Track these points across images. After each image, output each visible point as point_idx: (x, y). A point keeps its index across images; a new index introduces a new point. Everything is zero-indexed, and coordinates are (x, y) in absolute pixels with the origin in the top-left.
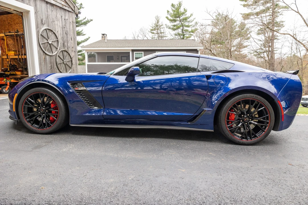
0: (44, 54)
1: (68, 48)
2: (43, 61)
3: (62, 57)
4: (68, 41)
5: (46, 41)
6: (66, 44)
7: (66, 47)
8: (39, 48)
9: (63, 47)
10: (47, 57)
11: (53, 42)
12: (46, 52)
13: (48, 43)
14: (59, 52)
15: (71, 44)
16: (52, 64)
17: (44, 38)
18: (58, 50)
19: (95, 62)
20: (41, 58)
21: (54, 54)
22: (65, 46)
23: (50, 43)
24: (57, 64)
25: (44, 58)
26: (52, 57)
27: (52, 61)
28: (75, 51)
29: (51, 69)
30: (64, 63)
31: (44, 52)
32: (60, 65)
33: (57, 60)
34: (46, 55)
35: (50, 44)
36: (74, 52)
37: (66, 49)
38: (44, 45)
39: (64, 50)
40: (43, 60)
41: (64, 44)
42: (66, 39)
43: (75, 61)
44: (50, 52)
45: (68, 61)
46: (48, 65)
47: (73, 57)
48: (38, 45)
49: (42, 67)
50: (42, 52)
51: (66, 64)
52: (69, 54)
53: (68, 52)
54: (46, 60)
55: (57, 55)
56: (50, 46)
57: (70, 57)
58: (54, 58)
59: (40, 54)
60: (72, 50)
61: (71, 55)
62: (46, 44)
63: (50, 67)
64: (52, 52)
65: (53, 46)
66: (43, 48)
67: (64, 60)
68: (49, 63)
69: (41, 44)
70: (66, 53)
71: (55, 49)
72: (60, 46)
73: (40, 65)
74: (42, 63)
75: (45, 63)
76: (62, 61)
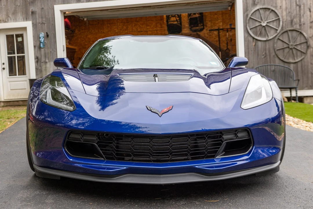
0: (254, 40)
1: (300, 25)
2: (252, 49)
3: (286, 40)
4: (302, 15)
5: (257, 24)
6: (296, 20)
7: (296, 24)
8: (246, 35)
10: (260, 43)
11: (271, 23)
12: (257, 38)
13: (261, 25)
14: (280, 34)
15: (307, 18)
16: (267, 52)
17: (256, 20)
18: (278, 31)
20: (250, 45)
21: (270, 38)
22: (293, 24)
23: (264, 25)
24: (276, 50)
26: (267, 43)
27: (267, 47)
29: (265, 58)
30: (289, 47)
31: (254, 38)
32: (282, 50)
33: (275, 45)
34: (257, 41)
35: (264, 26)
37: (297, 27)
38: (254, 29)
39: (290, 29)
40: (252, 48)
41: (292, 21)
42: (298, 13)
44: (265, 36)
45: (301, 44)
46: (260, 53)
47: (311, 36)
48: (246, 31)
49: (250, 56)
50: (251, 39)
51: (294, 48)
52: (301, 33)
53: (298, 31)
54: (258, 47)
55: (277, 38)
56: (263, 29)
57: (302, 38)
58: (271, 43)
59: (248, 41)
60: (309, 27)
61: (307, 34)
62: (258, 28)
63: (263, 55)
64: (268, 35)
65: (269, 28)
66: (254, 34)
67: (290, 42)
68: (263, 50)
69: (250, 29)
70: (295, 34)
71: (273, 31)
72: (284, 25)
73: (247, 54)
74: (250, 52)
75: (255, 51)
76: (286, 46)
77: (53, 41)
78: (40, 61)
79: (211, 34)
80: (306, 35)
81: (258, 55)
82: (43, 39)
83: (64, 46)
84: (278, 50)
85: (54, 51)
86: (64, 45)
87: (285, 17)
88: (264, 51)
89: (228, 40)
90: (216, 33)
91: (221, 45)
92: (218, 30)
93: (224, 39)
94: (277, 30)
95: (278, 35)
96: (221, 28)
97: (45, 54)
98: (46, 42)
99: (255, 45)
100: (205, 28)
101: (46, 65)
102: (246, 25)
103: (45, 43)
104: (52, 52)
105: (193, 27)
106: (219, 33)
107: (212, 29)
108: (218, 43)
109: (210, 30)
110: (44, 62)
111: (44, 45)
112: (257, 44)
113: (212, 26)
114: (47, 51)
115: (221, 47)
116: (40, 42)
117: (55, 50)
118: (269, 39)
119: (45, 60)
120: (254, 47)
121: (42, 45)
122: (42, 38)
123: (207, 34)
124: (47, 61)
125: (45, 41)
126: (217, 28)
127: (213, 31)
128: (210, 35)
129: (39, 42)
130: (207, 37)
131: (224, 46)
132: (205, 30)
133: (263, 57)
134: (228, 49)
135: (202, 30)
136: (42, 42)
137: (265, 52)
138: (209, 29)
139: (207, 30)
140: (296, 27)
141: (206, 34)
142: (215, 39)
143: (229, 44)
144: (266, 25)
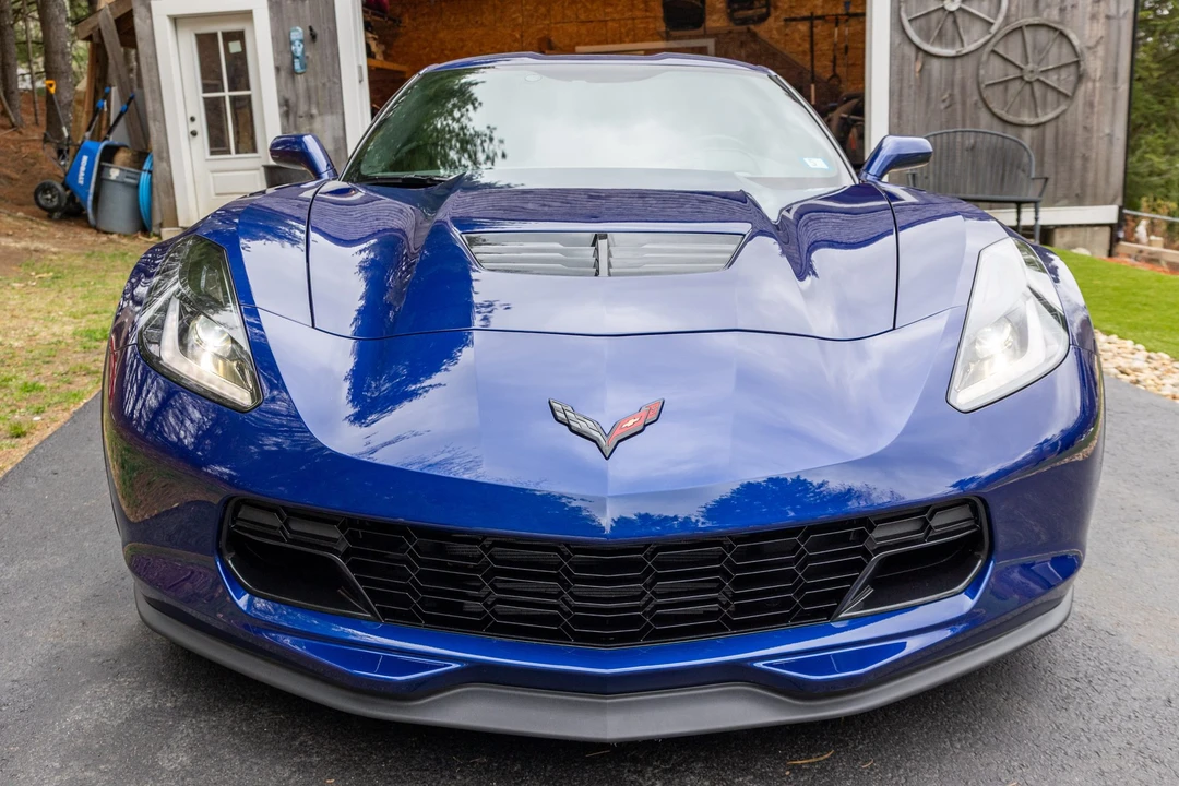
0: (921, 55)
1: (1062, 10)
2: (912, 83)
3: (1015, 57)
5: (933, 5)
7: (1048, 6)
8: (899, 38)
9: (1030, 11)
10: (935, 64)
11: (975, 3)
12: (927, 47)
13: (943, 8)
14: (999, 37)
16: (957, 91)
18: (994, 29)
20: (906, 68)
21: (969, 48)
23: (953, 7)
24: (983, 86)
25: (918, 70)
26: (958, 61)
27: (958, 76)
28: (1113, 12)
29: (949, 110)
30: (1021, 78)
31: (918, 49)
32: (1001, 87)
33: (982, 72)
34: (928, 58)
35: (951, 13)
36: (1102, 20)
37: (1051, 15)
38: (923, 21)
39: (1032, 20)
40: (912, 78)
43: (1105, 62)
44: (952, 44)
45: (1059, 67)
46: (934, 95)
47: (1091, 43)
48: (898, 26)
49: (905, 103)
50: (910, 52)
51: (1038, 80)
52: (1062, 34)
53: (1055, 29)
54: (930, 76)
55: (989, 48)
56: (950, 19)
57: (1066, 49)
58: (970, 63)
59: (903, 57)
60: (1088, 16)
61: (1081, 37)
62: (934, 17)
63: (944, 101)
64: (962, 41)
65: (967, 18)
66: (919, 35)
67: (1027, 63)
68: (943, 87)
69: (910, 21)
70: (1043, 35)
71: (978, 28)
72: (1013, 8)
73: (896, 97)
74: (906, 91)
75: (920, 87)
76: (1013, 73)
77: (328, 52)
78: (296, 113)
79: (788, 31)
80: (1076, 42)
81: (928, 100)
82: (302, 46)
83: (360, 67)
84: (988, 86)
85: (334, 83)
86: (361, 63)
88: (945, 90)
89: (839, 49)
90: (803, 27)
91: (816, 63)
92: (811, 19)
93: (826, 47)
94: (992, 24)
95: (994, 41)
96: (819, 12)
97: (308, 90)
98: (311, 56)
99: (921, 71)
100: (774, 14)
101: (311, 124)
102: (900, 8)
103: (307, 57)
104: (328, 85)
105: (739, 9)
106: (812, 27)
107: (793, 16)
108: (808, 58)
109: (786, 20)
110: (306, 116)
111: (304, 66)
112: (926, 67)
113: (791, 7)
114: (312, 84)
115: (816, 69)
116: (294, 57)
117: (336, 80)
118: (964, 52)
119: (310, 109)
120: (917, 75)
121: (297, 66)
122: (297, 43)
123: (778, 30)
124: (314, 111)
125: (307, 54)
126: (806, 13)
127: (794, 23)
128: (787, 35)
129: (290, 56)
130: (778, 42)
131: (825, 67)
132: (771, 20)
133: (943, 106)
134: (835, 75)
135: (763, 18)
136: (299, 54)
137: (949, 91)
138: (783, 17)
139: (777, 19)
140: (1049, 15)
141: (775, 32)
142: (799, 45)
143: (839, 62)
144: (960, 9)
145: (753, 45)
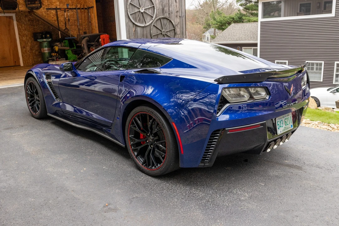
0: (134, 26)
1: (169, 14)
2: (133, 35)
3: (159, 27)
4: (170, 4)
5: (137, 10)
6: (166, 9)
7: (166, 12)
8: (128, 20)
9: (161, 14)
10: (139, 29)
11: (148, 10)
12: (136, 23)
13: (140, 11)
14: (155, 21)
15: (174, 8)
16: (145, 37)
17: (135, 6)
18: (153, 18)
19: (280, 16)
20: (131, 31)
21: (148, 24)
22: (164, 12)
23: (142, 11)
25: (134, 30)
26: (145, 29)
27: (145, 33)
28: (181, 16)
30: (162, 34)
31: (134, 24)
32: (156, 36)
33: (151, 32)
34: (136, 27)
35: (142, 13)
36: (179, 17)
37: (167, 15)
38: (134, 15)
39: (162, 17)
40: (133, 33)
41: (163, 9)
42: (167, 2)
43: (180, 29)
44: (142, 23)
45: (170, 31)
47: (177, 24)
48: (127, 16)
50: (131, 24)
51: (165, 34)
52: (170, 21)
53: (168, 19)
54: (137, 33)
55: (152, 25)
56: (142, 15)
57: (171, 26)
58: (148, 29)
59: (129, 26)
60: (175, 16)
61: (174, 21)
62: (137, 14)
64: (145, 22)
65: (146, 15)
66: (133, 20)
67: (163, 29)
69: (130, 15)
70: (165, 21)
71: (149, 18)
72: (157, 13)
74: (131, 37)
75: (135, 36)
76: (159, 32)
79: (48, 13)
80: (174, 24)
84: (153, 36)
87: (158, 6)
89: (66, 20)
90: (54, 12)
91: (60, 24)
92: (56, 9)
93: (62, 19)
94: (153, 17)
95: (154, 22)
96: (58, 7)
99: (135, 31)
100: (43, 6)
102: (127, 10)
106: (57, 12)
107: (49, 8)
108: (56, 22)
109: (47, 9)
112: (136, 30)
113: (48, 5)
115: (60, 26)
118: (146, 25)
123: (45, 12)
126: (54, 7)
127: (50, 10)
128: (48, 14)
130: (45, 16)
131: (63, 25)
132: (42, 8)
134: (66, 28)
135: (37, 8)
138: (46, 8)
139: (44, 8)
140: (166, 15)
141: (43, 13)
142: (53, 18)
143: (67, 24)
144: (144, 12)
145: (30, 16)
